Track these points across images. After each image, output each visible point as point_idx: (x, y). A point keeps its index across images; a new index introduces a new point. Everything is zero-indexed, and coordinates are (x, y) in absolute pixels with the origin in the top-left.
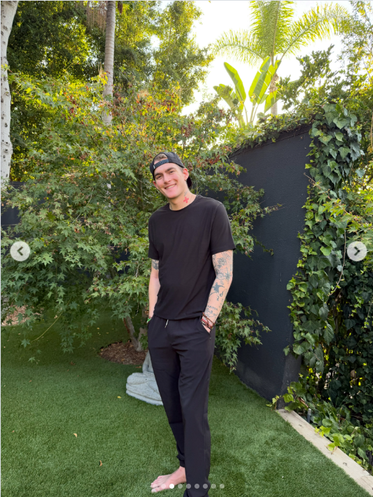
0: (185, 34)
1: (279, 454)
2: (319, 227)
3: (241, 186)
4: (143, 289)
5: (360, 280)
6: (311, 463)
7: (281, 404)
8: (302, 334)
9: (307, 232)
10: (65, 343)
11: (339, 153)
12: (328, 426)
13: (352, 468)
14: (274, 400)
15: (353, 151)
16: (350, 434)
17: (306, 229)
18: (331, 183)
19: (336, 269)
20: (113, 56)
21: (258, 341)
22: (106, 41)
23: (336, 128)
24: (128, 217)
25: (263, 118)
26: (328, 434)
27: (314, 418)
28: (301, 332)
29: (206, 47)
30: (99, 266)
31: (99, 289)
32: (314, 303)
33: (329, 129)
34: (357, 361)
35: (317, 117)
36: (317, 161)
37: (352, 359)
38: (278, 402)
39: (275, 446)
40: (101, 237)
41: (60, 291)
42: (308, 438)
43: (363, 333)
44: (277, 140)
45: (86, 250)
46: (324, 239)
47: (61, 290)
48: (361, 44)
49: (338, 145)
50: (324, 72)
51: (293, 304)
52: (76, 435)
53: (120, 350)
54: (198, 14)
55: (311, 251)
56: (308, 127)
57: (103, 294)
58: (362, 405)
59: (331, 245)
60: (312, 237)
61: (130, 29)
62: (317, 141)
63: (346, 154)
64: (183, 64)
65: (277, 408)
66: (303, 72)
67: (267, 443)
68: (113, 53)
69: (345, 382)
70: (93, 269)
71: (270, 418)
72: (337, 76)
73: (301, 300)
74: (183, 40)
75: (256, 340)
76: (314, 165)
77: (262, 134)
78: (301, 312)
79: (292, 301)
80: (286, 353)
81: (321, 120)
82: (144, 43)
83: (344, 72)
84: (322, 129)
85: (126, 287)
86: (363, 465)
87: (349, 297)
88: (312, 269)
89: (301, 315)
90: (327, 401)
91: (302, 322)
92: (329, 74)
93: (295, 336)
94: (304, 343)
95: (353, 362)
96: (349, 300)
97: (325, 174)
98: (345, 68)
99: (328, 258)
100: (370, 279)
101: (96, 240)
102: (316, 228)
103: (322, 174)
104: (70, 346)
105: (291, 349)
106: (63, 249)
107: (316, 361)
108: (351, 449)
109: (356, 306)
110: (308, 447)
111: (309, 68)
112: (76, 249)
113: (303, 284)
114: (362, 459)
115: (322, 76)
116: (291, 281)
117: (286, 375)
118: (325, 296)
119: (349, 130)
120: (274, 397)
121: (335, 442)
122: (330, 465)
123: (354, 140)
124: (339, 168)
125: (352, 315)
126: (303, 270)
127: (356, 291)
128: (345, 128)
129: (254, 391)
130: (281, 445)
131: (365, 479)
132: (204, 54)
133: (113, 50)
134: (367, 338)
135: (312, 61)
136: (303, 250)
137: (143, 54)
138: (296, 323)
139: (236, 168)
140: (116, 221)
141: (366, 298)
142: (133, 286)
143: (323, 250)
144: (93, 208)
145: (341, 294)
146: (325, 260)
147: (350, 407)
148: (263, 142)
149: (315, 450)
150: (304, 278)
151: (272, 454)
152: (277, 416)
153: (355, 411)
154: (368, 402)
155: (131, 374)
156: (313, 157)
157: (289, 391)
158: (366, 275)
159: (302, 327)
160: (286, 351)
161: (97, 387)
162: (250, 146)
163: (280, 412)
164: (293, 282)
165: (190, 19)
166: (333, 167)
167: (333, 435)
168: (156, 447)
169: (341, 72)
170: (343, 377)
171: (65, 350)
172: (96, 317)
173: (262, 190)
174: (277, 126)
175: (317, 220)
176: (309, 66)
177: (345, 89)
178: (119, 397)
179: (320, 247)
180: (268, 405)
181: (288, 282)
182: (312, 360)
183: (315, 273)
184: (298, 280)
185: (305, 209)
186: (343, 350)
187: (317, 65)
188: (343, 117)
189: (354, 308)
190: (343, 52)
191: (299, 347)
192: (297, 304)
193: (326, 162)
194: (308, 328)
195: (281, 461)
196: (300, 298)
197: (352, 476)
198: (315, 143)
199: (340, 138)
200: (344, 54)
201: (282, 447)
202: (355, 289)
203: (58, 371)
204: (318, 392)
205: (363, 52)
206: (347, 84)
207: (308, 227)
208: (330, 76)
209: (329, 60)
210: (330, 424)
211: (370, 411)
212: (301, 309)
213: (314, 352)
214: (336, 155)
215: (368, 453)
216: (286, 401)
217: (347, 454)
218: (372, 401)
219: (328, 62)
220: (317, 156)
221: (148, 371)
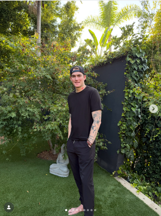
0: (72, 17)
1: (116, 196)
2: (130, 99)
3: (97, 82)
4: (56, 127)
5: (148, 121)
6: (130, 199)
7: (116, 175)
8: (125, 144)
9: (125, 101)
10: (22, 152)
11: (138, 68)
12: (136, 183)
13: (148, 201)
14: (113, 173)
15: (144, 67)
16: (145, 186)
17: (125, 100)
18: (135, 81)
19: (138, 117)
20: (40, 27)
21: (106, 148)
22: (37, 20)
23: (137, 57)
24: (49, 96)
25: (106, 53)
26: (136, 186)
27: (130, 180)
28: (124, 144)
29: (81, 23)
30: (37, 117)
31: (37, 128)
32: (129, 131)
33: (134, 57)
34: (147, 155)
35: (129, 52)
36: (129, 71)
37: (145, 155)
39: (114, 193)
40: (37, 105)
41: (19, 129)
42: (128, 189)
43: (150, 143)
44: (112, 62)
45: (31, 111)
46: (132, 104)
47: (20, 129)
48: (146, 22)
49: (138, 64)
50: (131, 33)
51: (120, 132)
52: (28, 191)
53: (46, 154)
54: (77, 9)
55: (127, 109)
56: (125, 57)
57: (39, 130)
58: (150, 174)
59: (136, 106)
60: (128, 103)
61: (47, 15)
62: (129, 62)
63: (141, 68)
64: (71, 30)
65: (115, 177)
66: (122, 34)
67: (111, 191)
68: (40, 25)
69: (143, 165)
70: (34, 119)
71: (112, 181)
72: (137, 35)
73: (124, 130)
74: (71, 20)
75: (105, 147)
76: (128, 73)
77: (106, 60)
79: (120, 131)
81: (131, 54)
82: (54, 21)
83: (140, 33)
84: (131, 58)
85: (49, 126)
86: (151, 199)
87: (143, 129)
88: (128, 117)
89: (124, 136)
90: (136, 173)
91: (124, 139)
92: (133, 34)
93: (122, 145)
94: (126, 148)
95: (146, 156)
96: (144, 130)
97: (132, 77)
98: (140, 32)
99: (135, 112)
100: (152, 120)
101: (35, 106)
102: (129, 100)
103: (131, 77)
104: (24, 153)
105: (120, 151)
106: (21, 110)
107: (131, 155)
108: (146, 192)
109: (147, 132)
110: (128, 192)
112: (26, 110)
113: (125, 123)
114: (151, 196)
115: (130, 35)
117: (118, 162)
118: (133, 128)
119: (142, 58)
120: (113, 172)
121: (139, 190)
122: (138, 199)
123: (144, 62)
124: (139, 74)
125: (145, 136)
126: (124, 117)
127: (146, 126)
128: (141, 57)
129: (105, 170)
130: (117, 192)
131: (153, 205)
132: (80, 26)
133: (40, 24)
134: (151, 145)
135: (126, 29)
136: (124, 109)
137: (53, 26)
138: (122, 140)
139: (95, 74)
140: (44, 98)
141: (151, 129)
142: (52, 126)
143: (133, 109)
144: (33, 92)
145: (140, 127)
146: (134, 113)
147: (145, 175)
148: (106, 63)
149: (131, 193)
150: (125, 121)
151: (113, 196)
152: (115, 180)
153: (147, 176)
154: (152, 172)
155: (51, 164)
157: (120, 169)
158: (150, 119)
159: (125, 142)
160: (118, 152)
161: (37, 171)
162: (100, 65)
163: (116, 178)
164: (120, 122)
165: (74, 11)
166: (136, 73)
167: (139, 187)
168: (63, 195)
169: (138, 34)
170: (142, 163)
171: (22, 155)
172: (35, 140)
173: (106, 84)
174: (112, 56)
175: (130, 96)
176: (125, 31)
177: (140, 41)
178: (46, 174)
179: (131, 107)
180: (111, 175)
181: (118, 123)
182: (129, 155)
183: (129, 118)
184: (122, 121)
185: (125, 91)
186: (141, 151)
187: (128, 31)
188: (140, 52)
191: (123, 150)
192: (122, 132)
193: (133, 72)
194: (127, 142)
195: (117, 199)
197: (147, 204)
198: (128, 63)
199: (138, 61)
200: (139, 26)
201: (117, 193)
203: (19, 164)
204: (132, 169)
205: (147, 25)
206: (141, 39)
207: (126, 99)
210: (137, 182)
211: (153, 176)
212: (124, 134)
213: (129, 151)
214: (137, 68)
215: (153, 194)
216: (119, 173)
217: (145, 195)
218: (154, 172)
219: (133, 29)
220: (129, 69)
221: (59, 163)
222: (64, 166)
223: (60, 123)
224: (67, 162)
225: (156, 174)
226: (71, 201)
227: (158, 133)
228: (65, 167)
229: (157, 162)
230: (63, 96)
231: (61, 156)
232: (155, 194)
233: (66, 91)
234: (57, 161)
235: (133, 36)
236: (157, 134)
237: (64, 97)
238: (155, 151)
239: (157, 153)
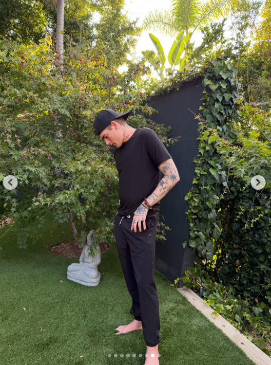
0: (119, 10)
1: (175, 319)
2: (208, 154)
3: (154, 124)
4: (73, 199)
5: (244, 194)
6: (198, 326)
7: (180, 285)
8: (196, 233)
9: (200, 157)
10: (21, 242)
11: (224, 98)
12: (214, 299)
13: (230, 330)
14: (176, 281)
15: (235, 96)
16: (230, 305)
17: (199, 155)
18: (218, 121)
19: (222, 185)
20: (63, 27)
21: (164, 238)
22: (58, 15)
23: (222, 79)
24: (68, 147)
25: (171, 72)
26: (213, 305)
27: (204, 294)
28: (195, 231)
29: (135, 21)
30: (43, 183)
31: (41, 200)
32: (205, 210)
33: (216, 79)
34: (240, 253)
35: (208, 70)
36: (207, 104)
37: (237, 252)
38: (178, 283)
39: (173, 314)
40: (45, 162)
41: (13, 202)
42: (198, 308)
43: (245, 232)
44: (181, 88)
45: (32, 171)
46: (212, 163)
47: (15, 202)
48: (245, 17)
49: (224, 91)
50: (220, 39)
51: (189, 211)
52: (25, 309)
53: (66, 247)
55: (202, 171)
56: (202, 78)
57: (43, 203)
58: (243, 284)
59: (217, 167)
60: (204, 161)
61: (77, 7)
62: (208, 88)
63: (229, 98)
64: (118, 34)
65: (178, 287)
66: (204, 39)
67: (167, 312)
68: (63, 24)
69: (232, 268)
70: (38, 186)
71: (172, 294)
72: (229, 42)
73: (195, 208)
74: (116, 16)
75: (162, 237)
76: (205, 107)
77: (170, 84)
78: (196, 217)
79: (189, 209)
80: (184, 247)
81: (211, 73)
82: (88, 17)
83: (234, 39)
84: (212, 80)
85: (60, 198)
86: (237, 327)
87: (235, 207)
88: (203, 184)
89: (195, 219)
90: (218, 282)
92: (223, 40)
93: (191, 234)
94: (198, 239)
95: (238, 254)
96: (236, 209)
97: (213, 114)
98: (235, 36)
99: (215, 176)
100: (251, 193)
101: (40, 164)
102: (206, 155)
103: (211, 114)
104: (24, 244)
105: (188, 244)
106: (15, 170)
107: (207, 252)
108: (229, 315)
109: (240, 213)
110: (198, 314)
111: (208, 36)
112: (24, 171)
113: (197, 196)
114: (238, 322)
115: (218, 42)
116: (188, 194)
117: (185, 263)
118: (212, 204)
119: (232, 81)
120: (176, 279)
121: (217, 310)
122: (212, 327)
123: (235, 88)
124: (224, 109)
125: (237, 220)
126: (197, 186)
127: (240, 203)
128: (229, 79)
129: (163, 275)
130: (178, 313)
131: (237, 336)
132: (133, 26)
133: (63, 22)
134: (248, 236)
135: (211, 31)
136: (197, 171)
137: (86, 25)
138: (192, 225)
139: (149, 110)
140: (58, 151)
141: (247, 207)
142: (66, 197)
143: (211, 171)
144: (38, 139)
145: (230, 205)
146: (213, 178)
147: (235, 286)
148: (171, 91)
149: (202, 316)
150: (198, 192)
151: (171, 319)
152: (178, 293)
153: (238, 289)
154: (248, 282)
155: (70, 264)
156: (205, 101)
157: (187, 275)
158: (247, 191)
159: (196, 228)
160: (184, 245)
161: (45, 274)
162: (161, 94)
163: (180, 290)
164: (189, 194)
166: (219, 108)
167: (217, 305)
168: (85, 317)
169: (232, 39)
170: (230, 265)
171: (20, 247)
172: (42, 222)
173: (170, 127)
174: (180, 78)
175: (207, 148)
176: (208, 34)
177: (235, 52)
178: (61, 281)
179: (209, 169)
180: (171, 285)
181: (185, 195)
182: (204, 251)
183: (206, 187)
184: (193, 193)
185: (199, 140)
186: (231, 245)
187: (215, 34)
188: (228, 70)
189: (238, 215)
190: (233, 24)
191: (194, 242)
192: (192, 210)
193: (214, 104)
194: (200, 228)
195: (177, 324)
196: (194, 206)
197: (227, 335)
198: (207, 90)
199: (224, 86)
200: (235, 25)
201: (178, 315)
202: (240, 201)
203: (17, 263)
204: (213, 275)
205: (247, 24)
206: (236, 48)
207: (200, 153)
208: (224, 42)
209: (224, 30)
210: (215, 298)
211: (249, 289)
212: (195, 214)
213: (205, 245)
214: (222, 99)
215: (243, 319)
216: (185, 282)
217: (226, 319)
218: (251, 282)
219: (223, 31)
220: (208, 100)
221: (84, 261)
222: (91, 268)
223: (80, 192)
224: (98, 260)
225: (254, 284)
226: (95, 327)
227: (259, 216)
228: (93, 268)
229: (257, 265)
230: (91, 148)
231: (86, 251)
232: (246, 319)
233: (97, 139)
234: (81, 259)
235: (222, 43)
236: (257, 216)
237: (94, 148)
238: (253, 245)
239: (257, 249)
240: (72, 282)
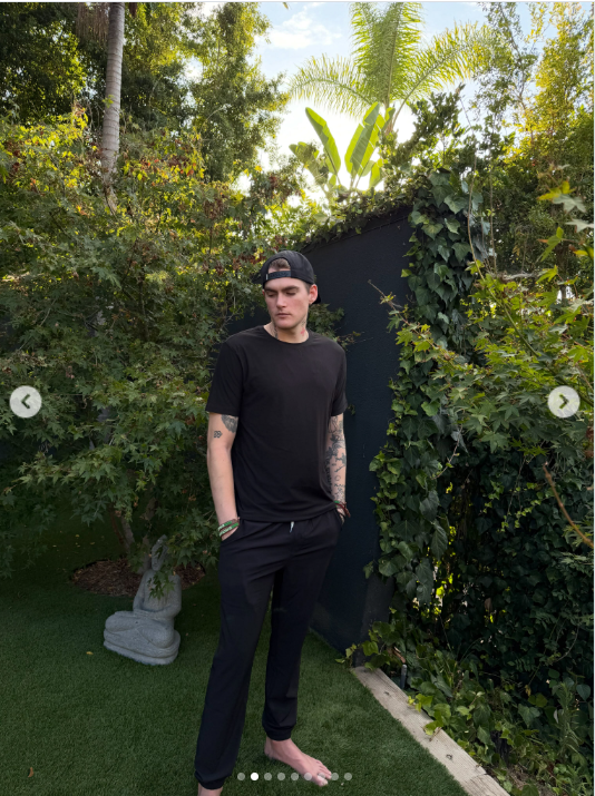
0: (241, 58)
1: (343, 743)
2: (419, 372)
5: (499, 456)
6: (393, 758)
7: (358, 659)
8: (394, 543)
9: (401, 378)
11: (453, 253)
12: (430, 694)
13: (463, 766)
14: (349, 652)
15: (477, 250)
16: (467, 705)
17: (400, 374)
18: (441, 302)
19: (449, 438)
20: (119, 88)
22: (109, 62)
23: (452, 213)
24: (114, 349)
25: (344, 194)
26: (427, 706)
27: (411, 680)
28: (391, 539)
29: (276, 80)
30: (49, 432)
32: (413, 493)
33: (438, 213)
34: (493, 585)
35: (421, 194)
36: (418, 265)
37: (487, 581)
38: (354, 655)
39: (339, 731)
42: (395, 715)
43: (504, 539)
44: (363, 229)
46: (427, 390)
48: (502, 85)
49: (453, 239)
50: (450, 127)
51: (379, 495)
53: (108, 572)
54: (264, 26)
55: (408, 408)
56: (408, 209)
58: (500, 654)
59: (438, 400)
60: (411, 387)
61: (151, 45)
62: (419, 230)
63: (465, 253)
64: (240, 105)
65: (354, 665)
66: (417, 126)
67: (327, 725)
68: (120, 82)
69: (477, 617)
70: (39, 437)
71: (339, 682)
72: (470, 133)
73: (392, 487)
74: (237, 67)
76: (414, 271)
77: (342, 219)
78: (394, 507)
79: (379, 490)
80: (367, 575)
81: (427, 200)
82: (176, 68)
83: (481, 128)
84: (429, 214)
88: (409, 437)
89: (392, 512)
90: (444, 649)
91: (393, 523)
92: (456, 130)
93: (382, 546)
94: (398, 558)
95: (488, 585)
96: (483, 487)
97: (430, 286)
98: (482, 123)
99: (435, 420)
100: (515, 454)
101: (46, 388)
102: (415, 373)
103: (427, 286)
105: (376, 567)
107: (418, 585)
108: (462, 733)
109: (492, 497)
110: (394, 729)
111: (426, 120)
113: (396, 462)
114: (483, 745)
115: (447, 133)
116: (377, 457)
117: (369, 610)
118: (429, 481)
119: (470, 217)
120: (349, 646)
121: (437, 721)
122: (426, 759)
123: (477, 231)
124: (455, 276)
125: (485, 511)
126: (397, 440)
128: (465, 212)
129: (320, 637)
130: (349, 728)
131: (478, 782)
132: (272, 90)
133: (120, 77)
134: (509, 547)
135: (431, 109)
136: (396, 408)
137: (171, 86)
138: (384, 525)
140: (90, 357)
141: (508, 484)
142: (92, 466)
143: (426, 408)
145: (471, 478)
146: (430, 422)
147: (483, 657)
148: (343, 233)
149: (404, 734)
150: (398, 453)
151: (332, 743)
152: (352, 678)
153: (490, 664)
154: (509, 649)
155: (113, 613)
156: (414, 259)
157: (372, 637)
159: (394, 532)
160: (368, 570)
161: (54, 637)
162: (324, 240)
163: (357, 672)
164: (380, 457)
165: (247, 33)
166: (443, 274)
167: (436, 707)
168: (136, 739)
169: (477, 128)
170: (473, 611)
173: (340, 311)
174: (363, 206)
175: (418, 359)
176: (426, 116)
177: (481, 155)
178: (89, 653)
179: (422, 403)
180: (339, 661)
181: (372, 459)
182: (410, 585)
183: (415, 443)
184: (388, 455)
186: (473, 567)
187: (439, 117)
188: (462, 194)
189: (488, 500)
190: (478, 97)
191: (388, 564)
192: (386, 493)
193: (431, 266)
194: (403, 534)
195: (345, 755)
196: (390, 484)
197: (458, 778)
198: (418, 236)
199: (453, 228)
200: (481, 99)
201: (350, 731)
202: (492, 470)
205: (507, 98)
206: (484, 147)
207: (403, 370)
208: (459, 134)
209: (459, 108)
210: (433, 691)
211: (511, 664)
212: (393, 502)
213: (414, 571)
214: (448, 255)
215: (495, 736)
216: (367, 653)
217: (456, 740)
218: (516, 648)
219: (457, 112)
220: (421, 257)
221: (142, 608)
222: (158, 622)
224: (174, 606)
225: (524, 654)
226: (159, 765)
227: (533, 503)
228: (162, 624)
229: (529, 611)
230: (167, 352)
232: (503, 737)
233: (180, 333)
234: (136, 602)
235: (456, 136)
236: (529, 505)
237: (174, 353)
238: (519, 568)
239: (528, 576)
240: (115, 654)
